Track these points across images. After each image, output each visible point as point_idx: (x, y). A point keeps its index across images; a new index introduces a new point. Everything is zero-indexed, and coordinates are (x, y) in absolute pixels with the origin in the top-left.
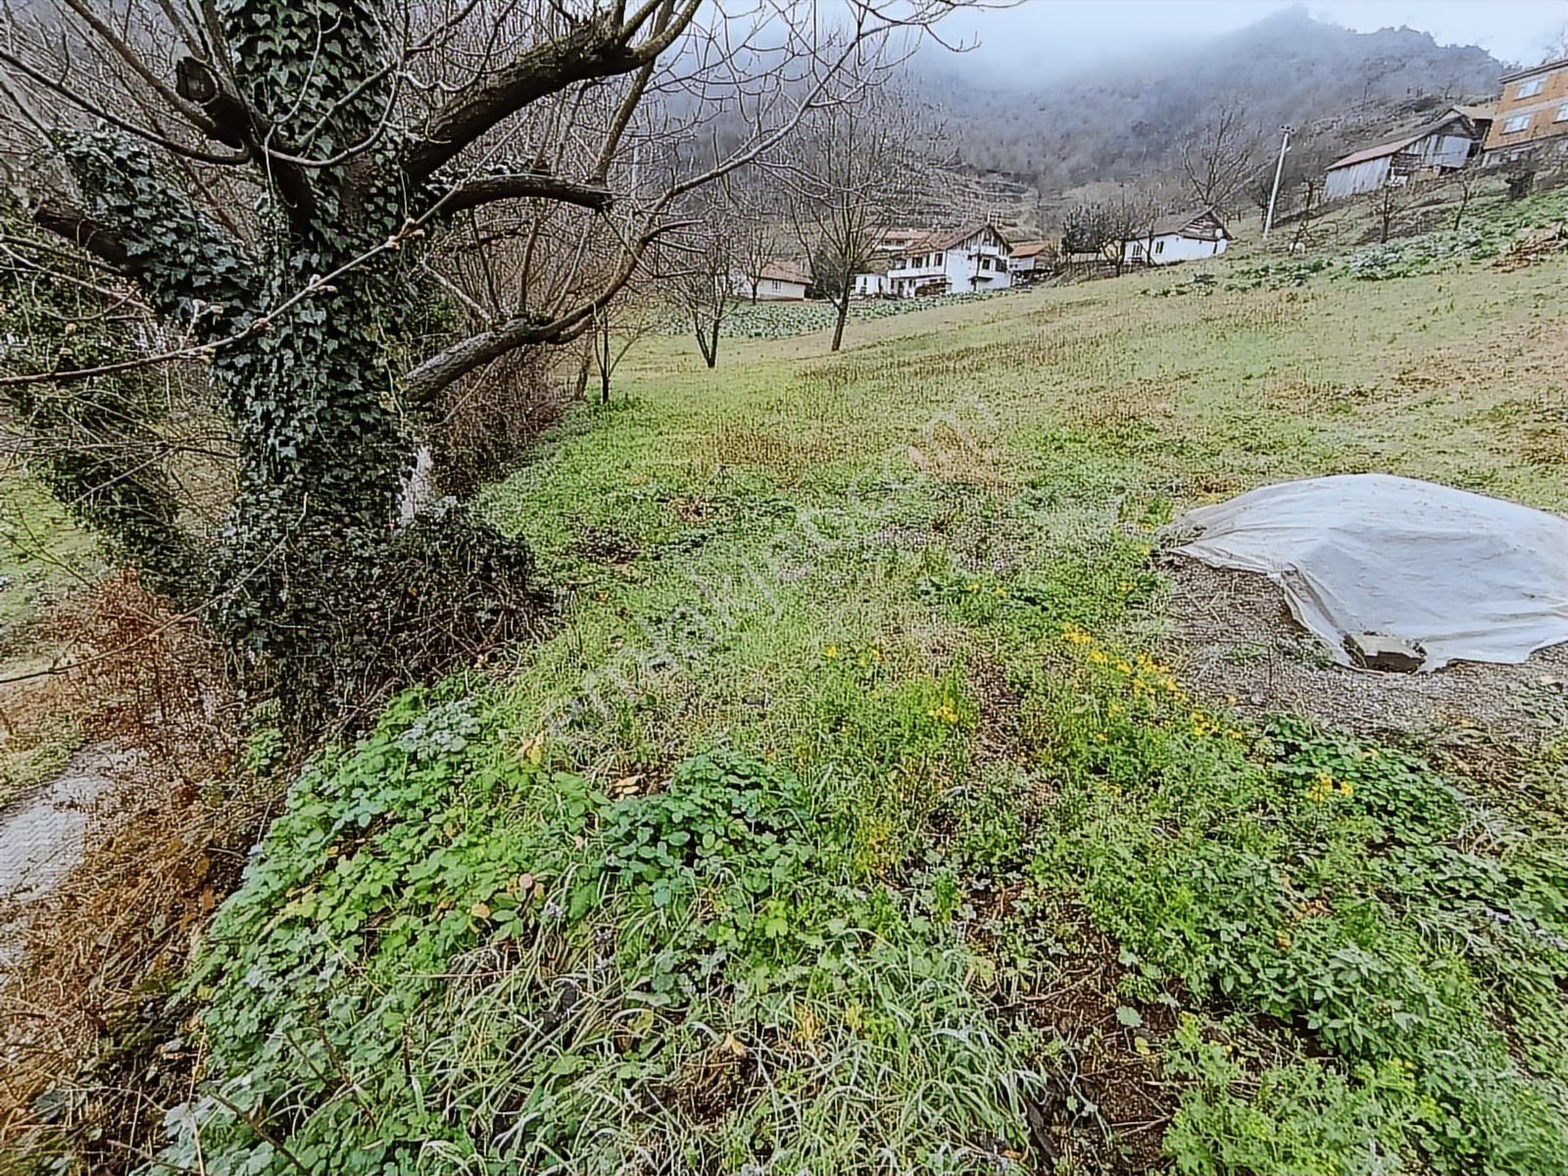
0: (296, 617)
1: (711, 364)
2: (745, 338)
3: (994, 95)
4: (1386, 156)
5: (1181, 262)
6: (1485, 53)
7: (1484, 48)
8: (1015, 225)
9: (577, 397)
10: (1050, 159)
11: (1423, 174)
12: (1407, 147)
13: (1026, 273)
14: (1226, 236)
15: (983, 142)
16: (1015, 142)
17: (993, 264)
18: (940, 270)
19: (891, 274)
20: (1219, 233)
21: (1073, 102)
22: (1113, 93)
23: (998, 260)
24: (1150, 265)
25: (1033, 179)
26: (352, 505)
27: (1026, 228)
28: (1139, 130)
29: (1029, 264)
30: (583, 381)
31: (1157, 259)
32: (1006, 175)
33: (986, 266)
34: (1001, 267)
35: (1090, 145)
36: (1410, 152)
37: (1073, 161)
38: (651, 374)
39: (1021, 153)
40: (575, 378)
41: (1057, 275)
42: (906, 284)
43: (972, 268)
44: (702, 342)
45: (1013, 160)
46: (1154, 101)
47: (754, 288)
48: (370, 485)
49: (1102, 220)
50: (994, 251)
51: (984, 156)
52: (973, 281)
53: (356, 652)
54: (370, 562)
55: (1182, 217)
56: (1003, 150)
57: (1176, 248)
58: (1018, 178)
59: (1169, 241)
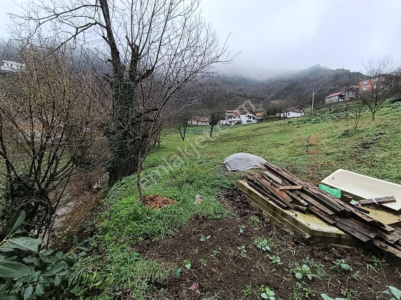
0: (116, 168)
1: (183, 140)
2: (193, 134)
3: (253, 82)
4: (337, 95)
5: (294, 117)
6: (361, 74)
7: (361, 72)
8: (259, 109)
9: (153, 147)
10: (266, 95)
11: (346, 99)
12: (341, 94)
13: (259, 120)
14: (303, 112)
15: (251, 92)
16: (258, 92)
17: (252, 118)
18: (240, 119)
19: (229, 120)
20: (302, 111)
21: (270, 83)
22: (279, 82)
23: (253, 117)
24: (287, 118)
25: (262, 99)
26: (122, 157)
27: (261, 110)
28: (286, 89)
29: (260, 118)
30: (155, 144)
31: (288, 117)
32: (256, 98)
33: (250, 118)
34: (254, 118)
35: (275, 92)
36: (342, 94)
37: (271, 95)
38: (171, 142)
39: (259, 93)
40: (154, 143)
41: (266, 120)
42: (232, 122)
43: (247, 119)
44: (181, 135)
45: (258, 95)
46: (289, 83)
47: (197, 123)
48: (124, 154)
49: (275, 109)
50: (252, 115)
51: (251, 95)
52: (248, 121)
53: (121, 172)
54: (123, 163)
55: (293, 108)
56: (255, 93)
57: (292, 114)
58: (259, 99)
59: (291, 113)
